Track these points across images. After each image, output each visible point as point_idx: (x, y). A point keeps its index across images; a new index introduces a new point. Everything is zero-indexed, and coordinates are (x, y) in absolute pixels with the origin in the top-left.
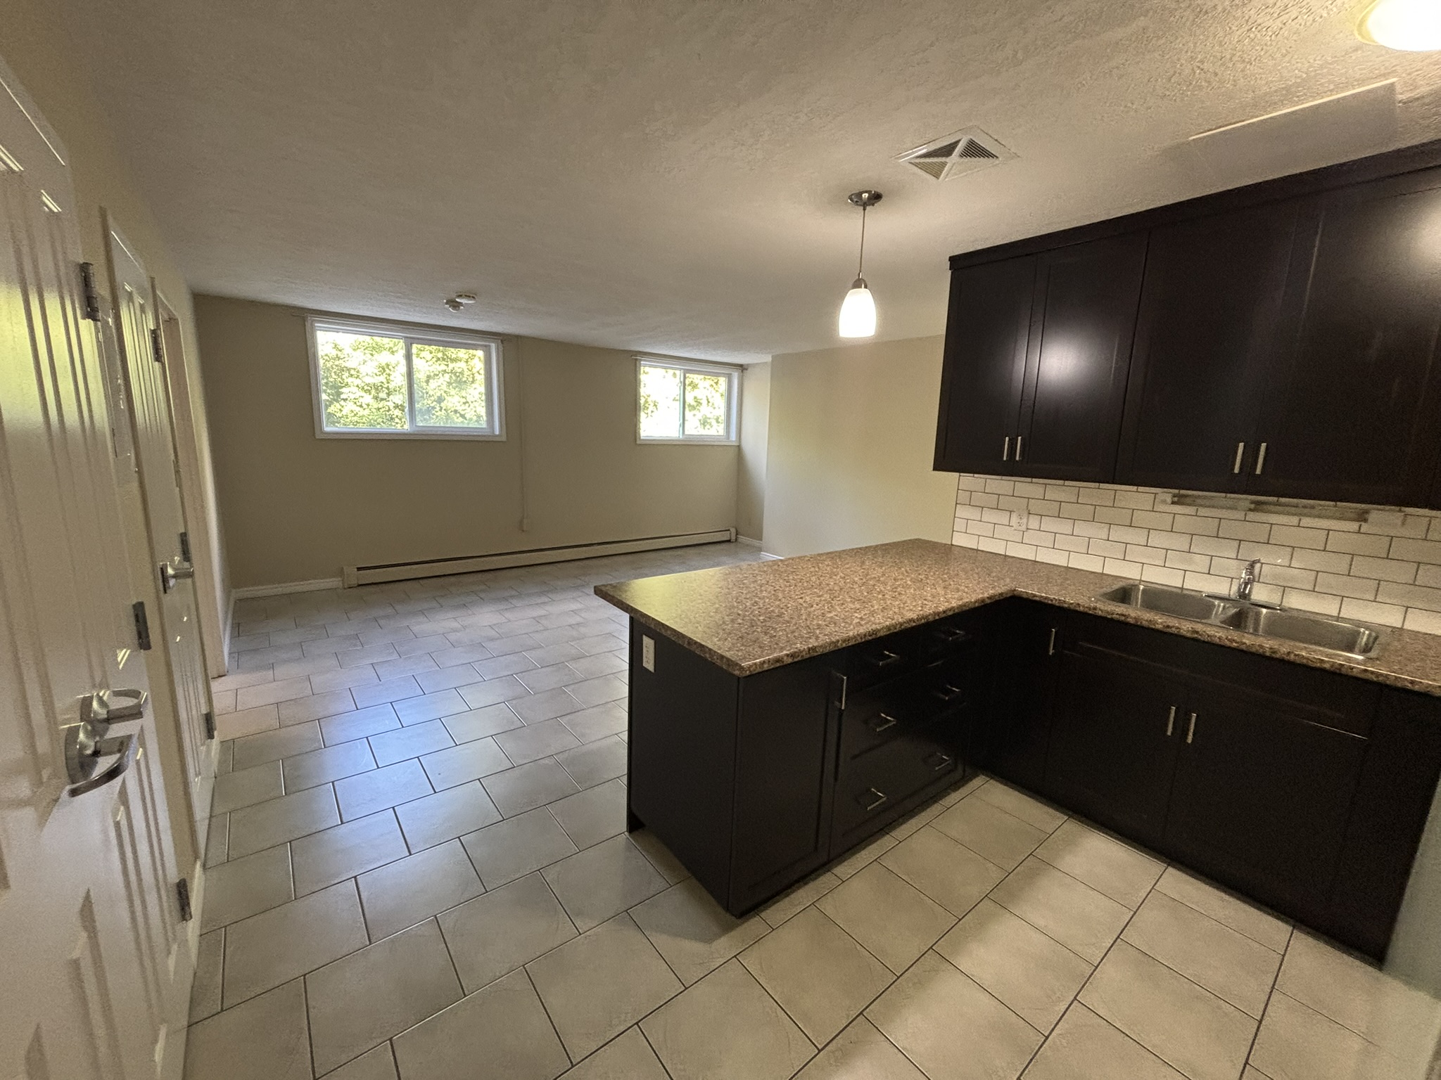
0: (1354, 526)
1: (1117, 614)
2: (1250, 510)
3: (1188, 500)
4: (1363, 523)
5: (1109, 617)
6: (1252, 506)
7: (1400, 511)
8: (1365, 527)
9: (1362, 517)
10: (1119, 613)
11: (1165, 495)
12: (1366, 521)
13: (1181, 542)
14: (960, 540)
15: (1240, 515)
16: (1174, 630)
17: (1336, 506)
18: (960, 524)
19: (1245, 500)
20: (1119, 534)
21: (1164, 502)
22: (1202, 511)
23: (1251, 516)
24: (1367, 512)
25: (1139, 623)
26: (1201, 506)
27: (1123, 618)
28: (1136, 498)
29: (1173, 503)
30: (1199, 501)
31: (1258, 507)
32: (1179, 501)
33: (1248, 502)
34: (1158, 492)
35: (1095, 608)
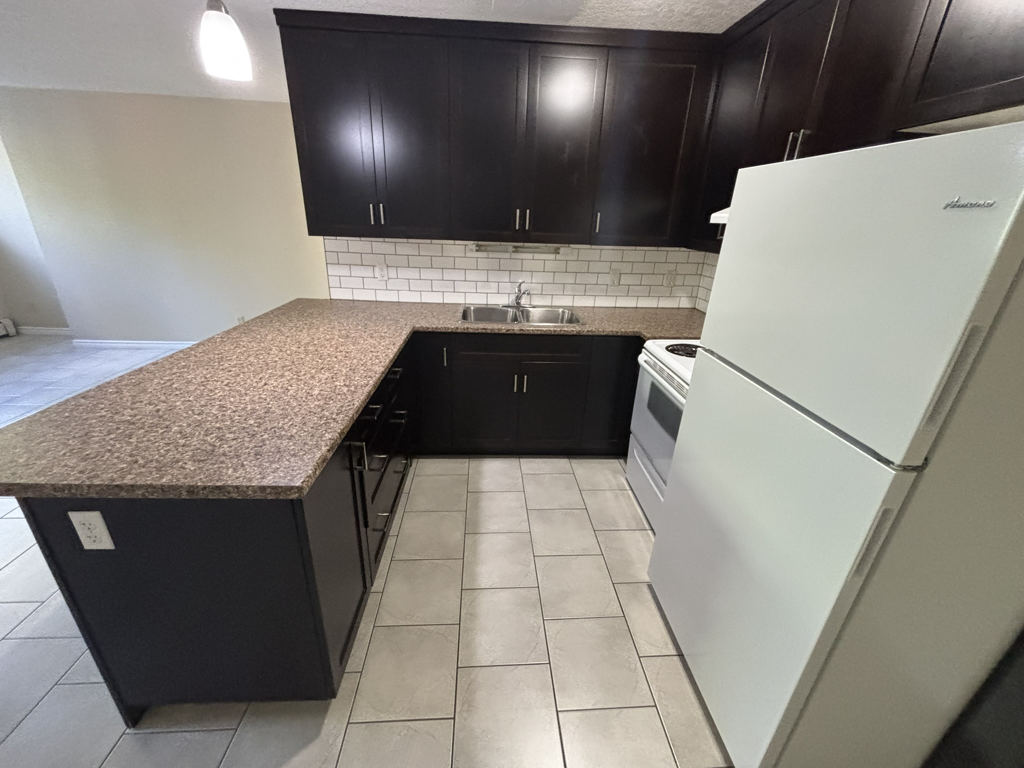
0: (552, 256)
1: (481, 329)
2: (513, 252)
3: (483, 248)
4: (557, 255)
5: (477, 332)
6: (514, 250)
7: (569, 247)
8: (558, 257)
9: (557, 252)
10: (482, 328)
11: (471, 244)
12: (559, 253)
13: (482, 276)
14: (337, 294)
15: (507, 255)
16: (511, 332)
17: (546, 246)
18: (334, 282)
19: (510, 245)
20: (449, 275)
21: (472, 250)
22: (491, 255)
23: (515, 255)
24: (559, 248)
25: (493, 332)
26: (490, 251)
27: (484, 331)
28: (456, 248)
29: (477, 251)
30: (489, 249)
31: (516, 250)
32: (479, 249)
33: (512, 247)
34: (468, 244)
35: (468, 328)
